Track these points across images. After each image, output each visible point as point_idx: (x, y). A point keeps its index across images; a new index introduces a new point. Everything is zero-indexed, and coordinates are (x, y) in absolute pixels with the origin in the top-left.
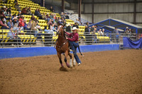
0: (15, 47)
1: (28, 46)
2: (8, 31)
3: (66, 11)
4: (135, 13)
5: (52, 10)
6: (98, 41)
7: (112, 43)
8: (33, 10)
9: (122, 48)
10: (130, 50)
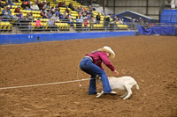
0: (53, 32)
1: (63, 32)
2: (47, 20)
3: (94, 5)
4: (147, 7)
5: (82, 4)
6: (119, 29)
7: (129, 30)
8: (67, 4)
9: (137, 34)
10: (144, 36)
